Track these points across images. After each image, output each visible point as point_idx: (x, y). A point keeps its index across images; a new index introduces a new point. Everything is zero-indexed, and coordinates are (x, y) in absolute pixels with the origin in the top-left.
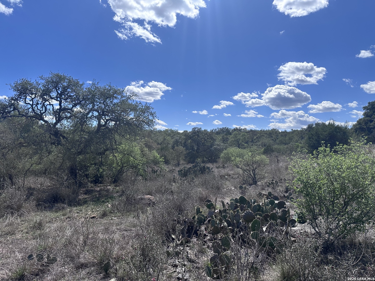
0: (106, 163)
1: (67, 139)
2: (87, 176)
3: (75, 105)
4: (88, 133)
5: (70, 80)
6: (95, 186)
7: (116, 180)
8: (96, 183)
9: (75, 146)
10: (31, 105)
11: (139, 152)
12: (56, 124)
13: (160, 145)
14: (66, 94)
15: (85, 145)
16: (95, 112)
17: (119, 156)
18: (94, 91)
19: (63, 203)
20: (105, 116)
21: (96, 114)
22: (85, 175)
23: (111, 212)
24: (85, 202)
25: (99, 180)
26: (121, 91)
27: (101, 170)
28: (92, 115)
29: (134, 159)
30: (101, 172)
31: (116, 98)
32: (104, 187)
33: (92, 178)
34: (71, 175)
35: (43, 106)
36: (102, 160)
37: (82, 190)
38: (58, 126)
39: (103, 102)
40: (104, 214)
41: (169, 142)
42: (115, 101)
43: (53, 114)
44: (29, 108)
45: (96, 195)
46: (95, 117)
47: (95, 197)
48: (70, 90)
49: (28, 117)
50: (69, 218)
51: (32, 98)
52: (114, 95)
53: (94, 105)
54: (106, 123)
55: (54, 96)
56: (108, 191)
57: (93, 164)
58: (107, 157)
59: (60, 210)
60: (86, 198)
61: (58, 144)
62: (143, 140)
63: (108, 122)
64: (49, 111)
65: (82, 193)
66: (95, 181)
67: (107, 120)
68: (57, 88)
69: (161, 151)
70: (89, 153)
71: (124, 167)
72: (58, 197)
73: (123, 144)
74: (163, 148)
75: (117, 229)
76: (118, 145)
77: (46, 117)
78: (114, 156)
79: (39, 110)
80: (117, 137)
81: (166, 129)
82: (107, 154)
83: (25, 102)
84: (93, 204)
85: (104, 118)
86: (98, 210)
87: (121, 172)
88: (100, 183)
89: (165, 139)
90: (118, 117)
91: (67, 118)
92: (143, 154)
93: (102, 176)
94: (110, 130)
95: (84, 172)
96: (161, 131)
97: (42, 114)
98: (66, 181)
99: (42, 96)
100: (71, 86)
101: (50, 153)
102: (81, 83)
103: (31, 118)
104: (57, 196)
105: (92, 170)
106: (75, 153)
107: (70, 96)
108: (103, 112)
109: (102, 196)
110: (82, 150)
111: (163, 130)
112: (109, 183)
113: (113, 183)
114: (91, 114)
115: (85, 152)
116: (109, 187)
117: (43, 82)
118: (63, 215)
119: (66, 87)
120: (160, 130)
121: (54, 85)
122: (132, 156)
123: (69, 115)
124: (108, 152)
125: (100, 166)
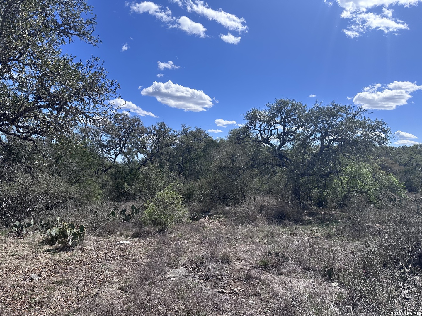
0: (330, 187)
1: (290, 161)
2: (310, 198)
3: (298, 128)
4: (311, 154)
5: (293, 104)
6: (319, 209)
7: (341, 205)
8: (320, 206)
9: (298, 168)
10: (259, 131)
11: (370, 175)
12: (280, 146)
13: (404, 166)
14: (289, 118)
15: (308, 167)
16: (317, 133)
17: (345, 179)
18: (317, 112)
19: (289, 220)
20: (328, 136)
21: (319, 135)
22: (308, 197)
23: (335, 235)
24: (309, 223)
25: (323, 204)
26: (346, 107)
27: (325, 194)
28: (315, 137)
29: (363, 183)
30: (325, 196)
31: (340, 116)
32: (328, 212)
33: (315, 201)
34: (295, 196)
35: (269, 131)
36: (325, 182)
37: (306, 212)
38: (282, 148)
39: (327, 122)
40: (328, 235)
41: (420, 163)
42: (340, 119)
43: (277, 137)
44: (258, 134)
45: (320, 218)
46: (318, 138)
47: (319, 220)
48: (293, 114)
49: (257, 142)
50: (295, 234)
51: (260, 125)
52: (339, 113)
53: (317, 126)
54: (329, 143)
55: (278, 121)
56: (332, 215)
57: (316, 187)
58: (331, 180)
59: (287, 226)
60: (310, 220)
61: (283, 166)
62: (378, 160)
63: (332, 142)
64: (274, 135)
65: (305, 215)
66: (318, 204)
67: (331, 141)
68: (282, 113)
69: (405, 175)
70: (312, 175)
71: (351, 192)
72: (285, 215)
73: (349, 166)
74: (408, 171)
75: (341, 250)
76: (344, 166)
77: (271, 140)
78: (339, 179)
79: (266, 135)
80: (342, 158)
81: (415, 145)
82: (331, 177)
83: (255, 128)
84: (317, 225)
85: (327, 139)
86: (322, 231)
87: (347, 197)
88: (324, 207)
89: (411, 159)
90: (342, 137)
91: (290, 140)
92: (374, 178)
93: (326, 200)
94: (334, 151)
95: (307, 194)
96: (407, 147)
97: (268, 138)
98: (290, 201)
99: (268, 122)
100: (294, 109)
101: (275, 173)
102: (303, 105)
103: (259, 143)
104: (283, 213)
105: (315, 192)
106: (298, 175)
107: (293, 119)
108: (327, 133)
109: (326, 220)
110: (305, 172)
111: (410, 146)
112: (334, 209)
113: (338, 209)
114: (313, 136)
115: (308, 174)
116: (334, 212)
117: (269, 108)
118: (290, 231)
119: (289, 111)
120: (404, 146)
121: (279, 110)
122: (360, 180)
123: (291, 137)
124: (332, 175)
125: (324, 189)
